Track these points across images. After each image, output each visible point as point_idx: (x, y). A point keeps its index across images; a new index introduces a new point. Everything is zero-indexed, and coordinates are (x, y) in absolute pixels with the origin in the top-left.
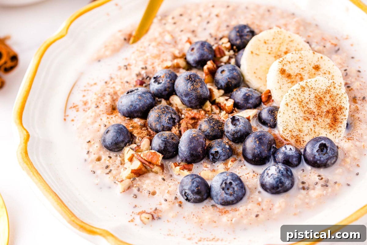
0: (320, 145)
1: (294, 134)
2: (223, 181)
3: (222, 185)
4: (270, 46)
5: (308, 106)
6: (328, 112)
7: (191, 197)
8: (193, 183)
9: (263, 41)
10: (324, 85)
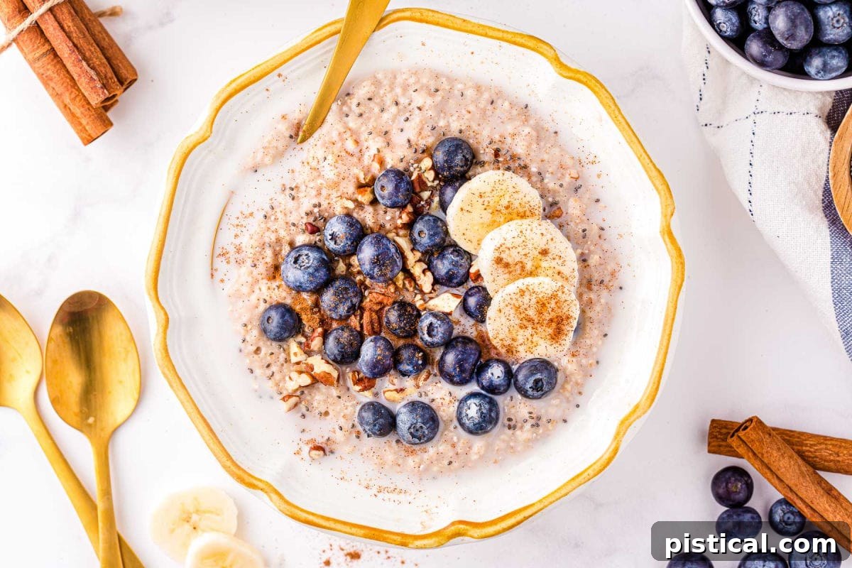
0: (535, 380)
1: (506, 343)
4: (487, 199)
5: (527, 312)
6: (551, 320)
9: (478, 194)
10: (550, 289)
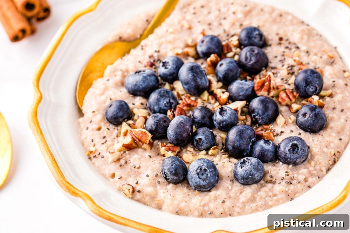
0: (292, 144)
2: (199, 167)
3: (198, 170)
7: (169, 176)
8: (172, 165)
